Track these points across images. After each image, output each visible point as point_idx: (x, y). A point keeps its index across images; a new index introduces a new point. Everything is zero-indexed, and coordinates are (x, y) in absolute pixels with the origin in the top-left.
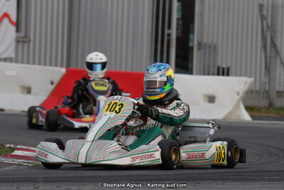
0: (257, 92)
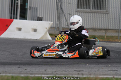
0: (54, 28)
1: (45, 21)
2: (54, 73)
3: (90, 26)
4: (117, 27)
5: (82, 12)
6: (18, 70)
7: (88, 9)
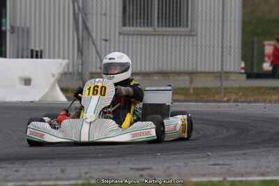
0: (70, 74)
1: (49, 58)
2: (84, 176)
3: (158, 65)
4: (216, 67)
5: (134, 35)
7: (148, 26)
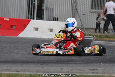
1: (61, 21)
5: (96, 13)
6: (36, 69)
7: (102, 9)
